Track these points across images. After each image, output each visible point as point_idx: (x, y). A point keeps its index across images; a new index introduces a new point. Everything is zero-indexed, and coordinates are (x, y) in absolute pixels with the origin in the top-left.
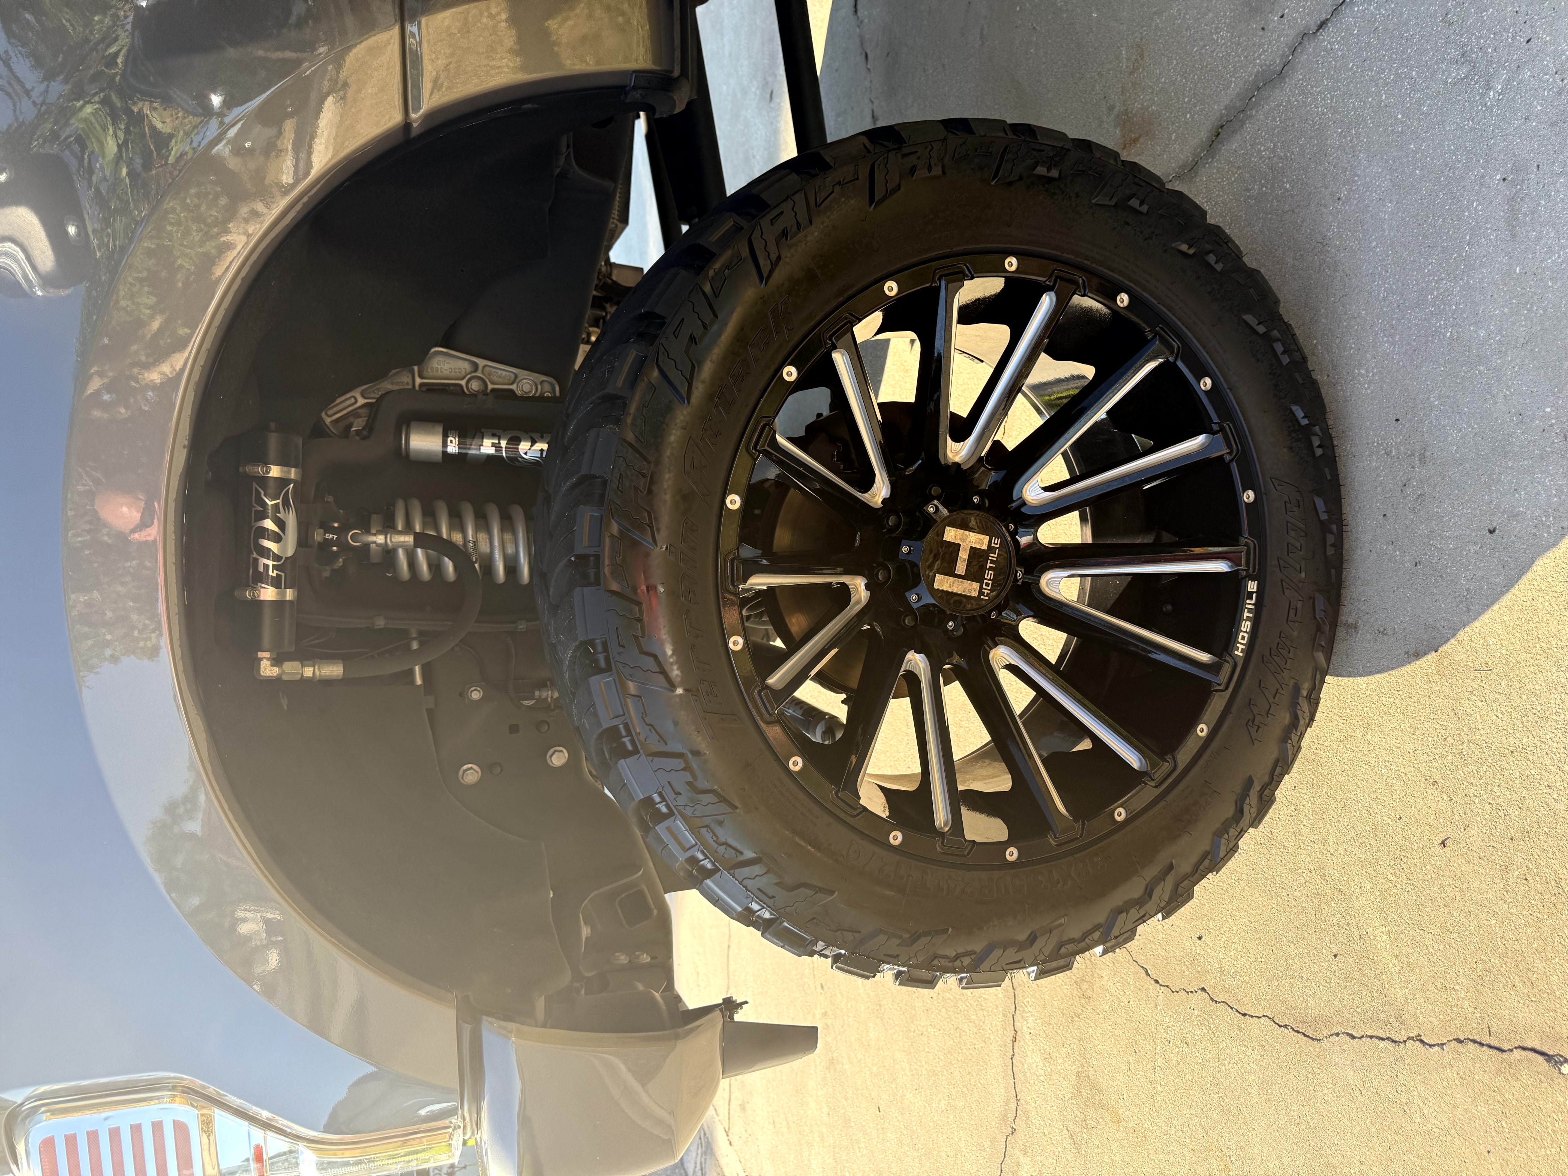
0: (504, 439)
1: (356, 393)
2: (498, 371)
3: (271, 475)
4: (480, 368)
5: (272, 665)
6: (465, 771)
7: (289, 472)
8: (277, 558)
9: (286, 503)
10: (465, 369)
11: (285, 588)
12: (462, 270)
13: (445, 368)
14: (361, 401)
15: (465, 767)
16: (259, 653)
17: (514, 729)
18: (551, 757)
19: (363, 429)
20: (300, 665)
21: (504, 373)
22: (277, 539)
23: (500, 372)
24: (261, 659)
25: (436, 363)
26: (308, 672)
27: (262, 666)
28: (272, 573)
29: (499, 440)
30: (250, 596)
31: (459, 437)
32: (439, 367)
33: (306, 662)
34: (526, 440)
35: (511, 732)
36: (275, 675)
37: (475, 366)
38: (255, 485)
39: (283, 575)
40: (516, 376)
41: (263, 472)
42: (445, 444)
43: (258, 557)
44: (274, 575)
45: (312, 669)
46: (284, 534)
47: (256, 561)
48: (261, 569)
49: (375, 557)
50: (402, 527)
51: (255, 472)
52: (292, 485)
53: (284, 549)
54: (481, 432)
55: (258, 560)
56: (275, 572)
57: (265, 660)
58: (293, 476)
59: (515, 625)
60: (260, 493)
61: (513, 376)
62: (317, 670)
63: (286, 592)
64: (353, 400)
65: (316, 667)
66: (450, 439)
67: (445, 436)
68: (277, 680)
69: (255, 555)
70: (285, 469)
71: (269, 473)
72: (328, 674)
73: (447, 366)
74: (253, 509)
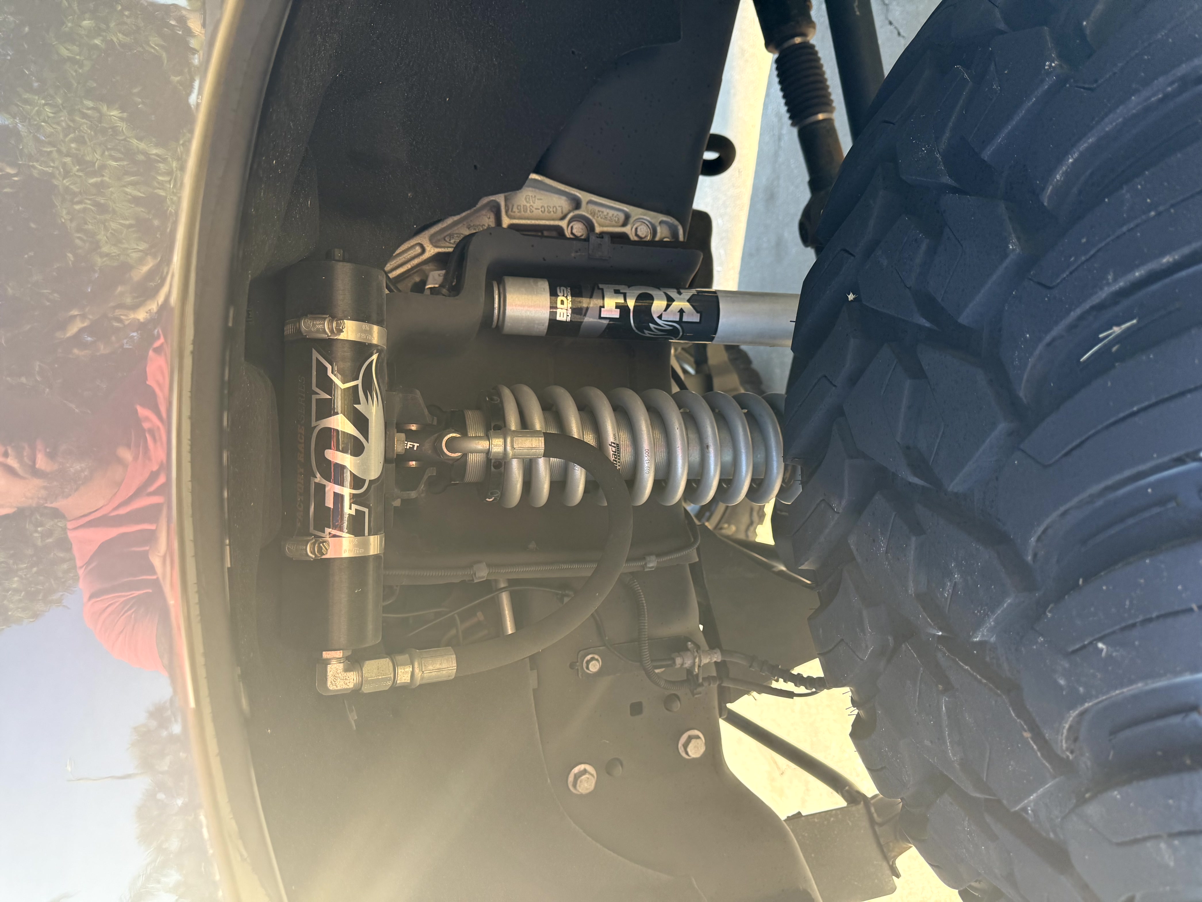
0: (631, 297)
1: (423, 238)
2: (604, 210)
3: (342, 336)
4: (584, 204)
5: (347, 670)
6: (577, 777)
7: (370, 332)
8: (357, 482)
9: (368, 386)
10: (562, 207)
11: (369, 535)
12: (573, 52)
13: (535, 206)
14: (431, 251)
15: (576, 770)
16: (324, 653)
17: (636, 709)
18: (686, 746)
19: (442, 286)
20: (391, 664)
21: (611, 212)
22: (357, 449)
23: (606, 211)
24: (327, 662)
25: (523, 199)
26: (404, 676)
27: (330, 674)
28: (349, 509)
29: (625, 300)
30: (313, 552)
31: (572, 296)
32: (528, 205)
33: (400, 658)
34: (660, 299)
35: (632, 714)
36: (351, 686)
37: (577, 204)
38: (315, 355)
39: (366, 510)
40: (627, 217)
41: (332, 331)
42: (553, 306)
43: (324, 482)
44: (353, 512)
45: (409, 669)
46: (367, 440)
47: (321, 489)
48: (329, 503)
49: (472, 474)
50: (516, 426)
51: (318, 331)
52: (375, 357)
53: (365, 467)
54: (599, 288)
55: (324, 486)
56: (354, 507)
57: (334, 662)
58: (375, 340)
59: (642, 563)
60: (326, 368)
61: (622, 217)
62: (417, 670)
63: (369, 540)
64: (418, 250)
65: (416, 665)
66: (560, 299)
67: (554, 294)
68: (356, 693)
69: (319, 479)
70: (365, 326)
71: (340, 331)
72: (434, 674)
73: (538, 204)
74: (314, 397)
